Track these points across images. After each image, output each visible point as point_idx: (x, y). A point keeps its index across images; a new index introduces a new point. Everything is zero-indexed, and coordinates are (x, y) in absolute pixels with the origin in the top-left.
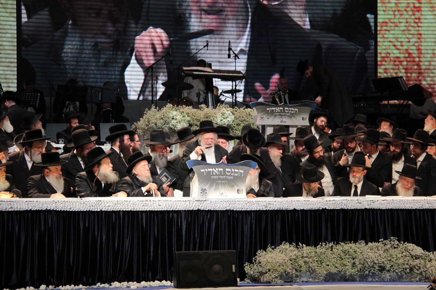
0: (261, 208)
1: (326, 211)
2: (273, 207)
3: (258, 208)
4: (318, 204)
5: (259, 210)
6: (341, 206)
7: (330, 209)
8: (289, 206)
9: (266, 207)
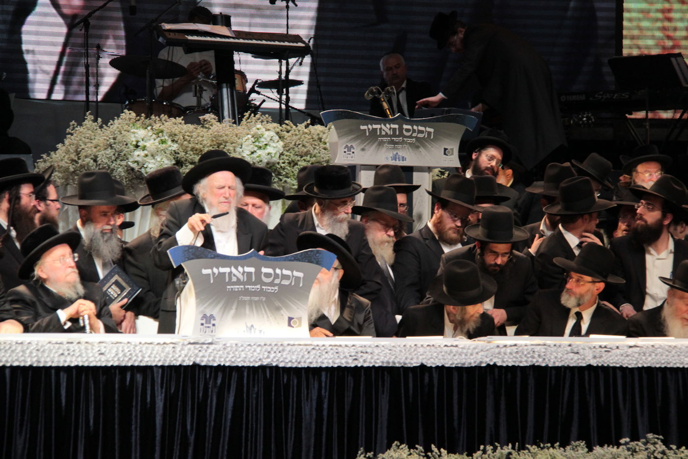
0: (343, 361)
1: (496, 370)
2: (372, 361)
3: (337, 361)
4: (477, 353)
5: (339, 367)
6: (530, 359)
7: (504, 365)
8: (410, 357)
9: (356, 359)
